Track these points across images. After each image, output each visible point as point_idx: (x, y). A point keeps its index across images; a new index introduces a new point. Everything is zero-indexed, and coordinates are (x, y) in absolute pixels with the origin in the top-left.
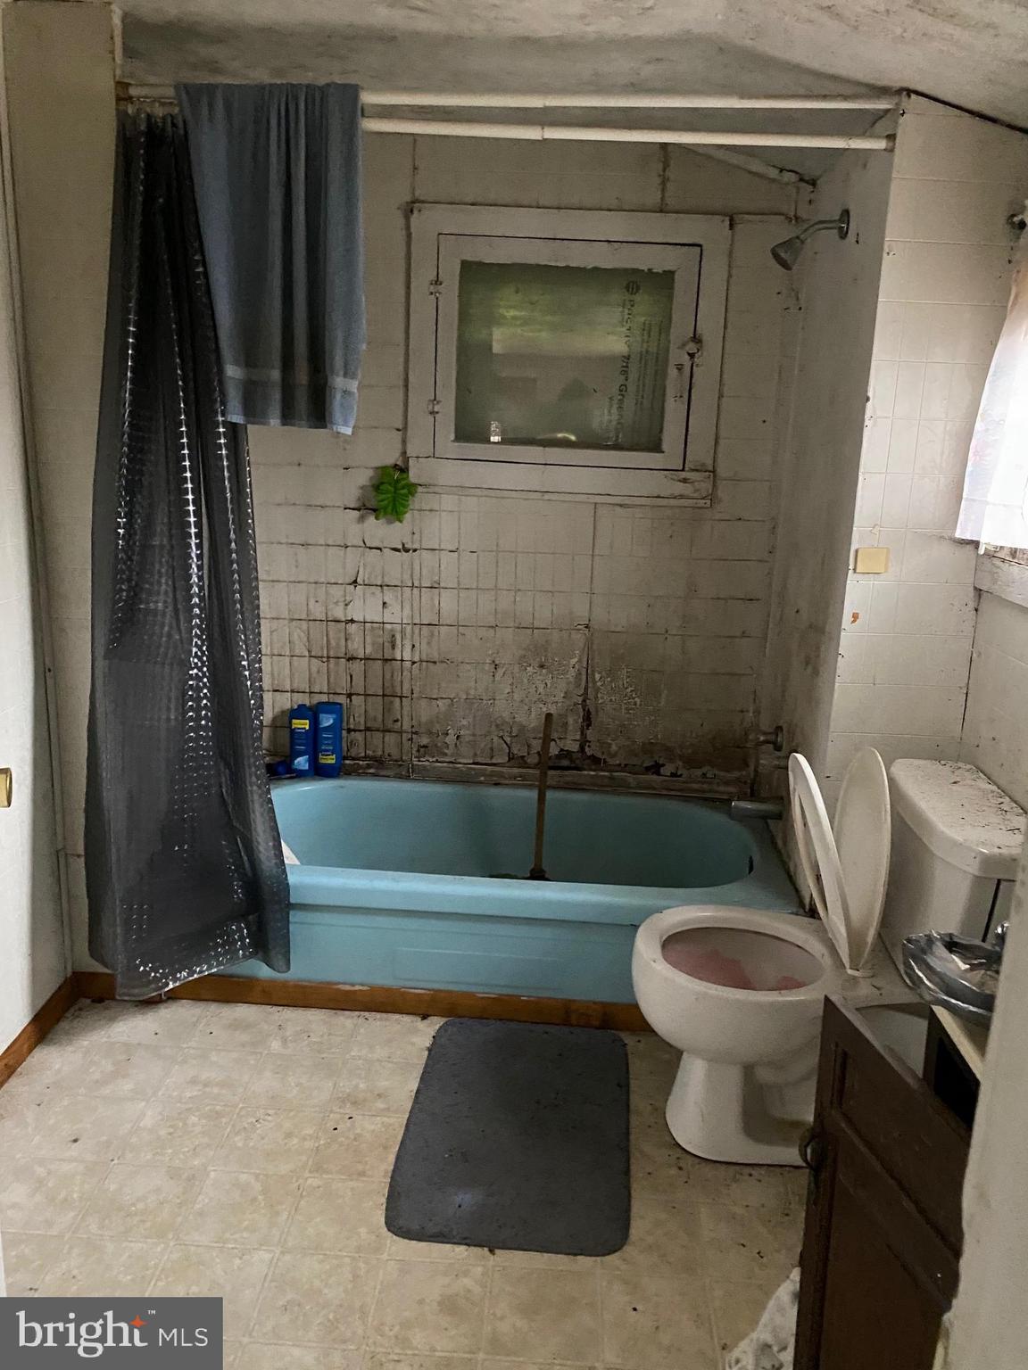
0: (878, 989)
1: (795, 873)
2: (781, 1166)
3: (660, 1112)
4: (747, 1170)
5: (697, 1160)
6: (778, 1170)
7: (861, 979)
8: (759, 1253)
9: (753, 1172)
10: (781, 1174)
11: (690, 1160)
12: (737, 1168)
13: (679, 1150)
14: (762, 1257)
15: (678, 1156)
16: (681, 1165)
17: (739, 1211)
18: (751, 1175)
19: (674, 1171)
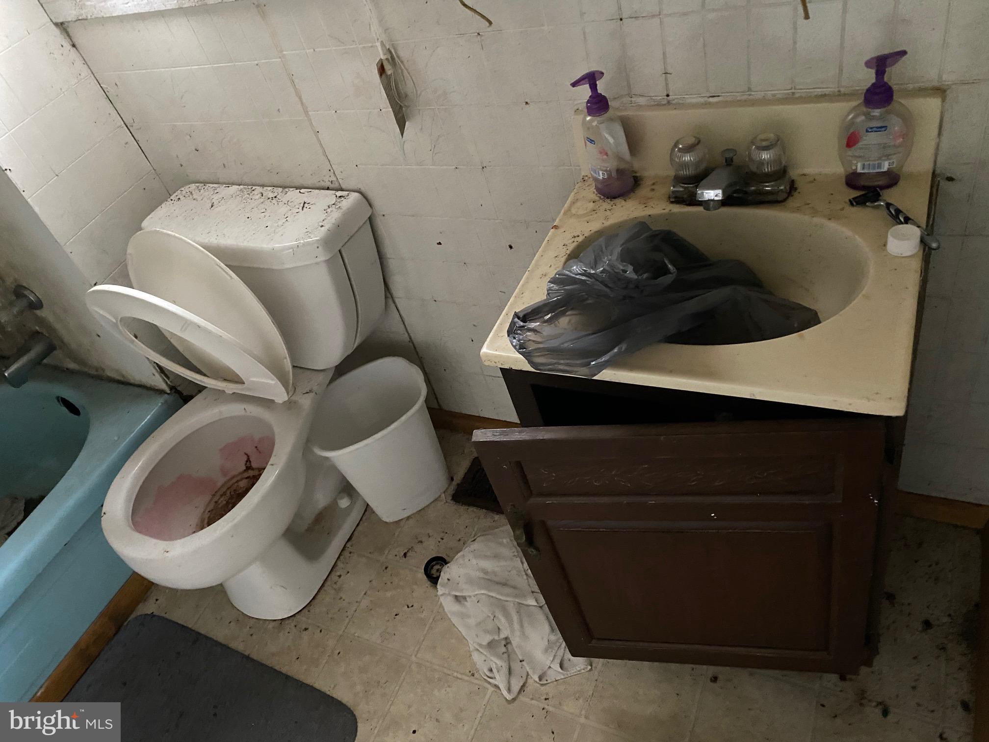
0: (311, 391)
1: (123, 376)
2: (343, 550)
3: (242, 619)
4: (334, 577)
5: (306, 611)
6: (346, 553)
7: (293, 398)
8: (408, 607)
9: (338, 574)
10: (350, 553)
11: (302, 618)
12: (328, 583)
13: (287, 622)
14: (412, 606)
15: (293, 625)
16: (303, 628)
17: (365, 603)
18: (340, 576)
19: (306, 636)
